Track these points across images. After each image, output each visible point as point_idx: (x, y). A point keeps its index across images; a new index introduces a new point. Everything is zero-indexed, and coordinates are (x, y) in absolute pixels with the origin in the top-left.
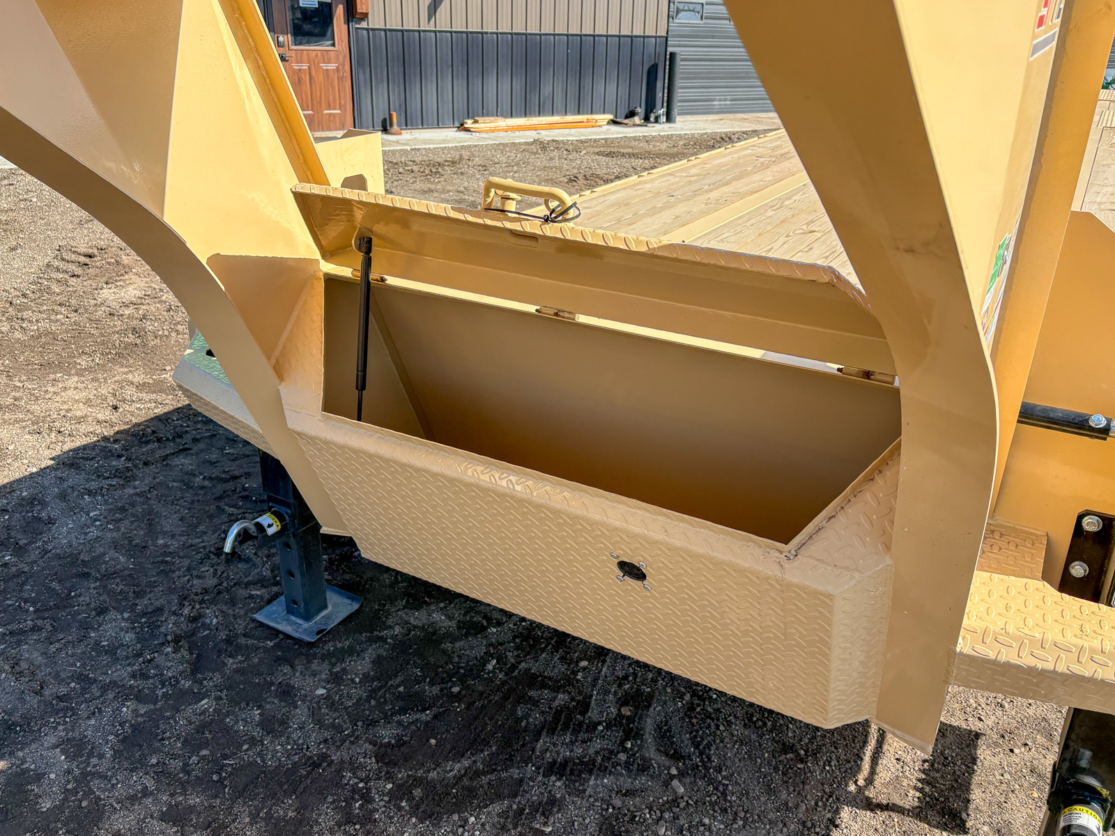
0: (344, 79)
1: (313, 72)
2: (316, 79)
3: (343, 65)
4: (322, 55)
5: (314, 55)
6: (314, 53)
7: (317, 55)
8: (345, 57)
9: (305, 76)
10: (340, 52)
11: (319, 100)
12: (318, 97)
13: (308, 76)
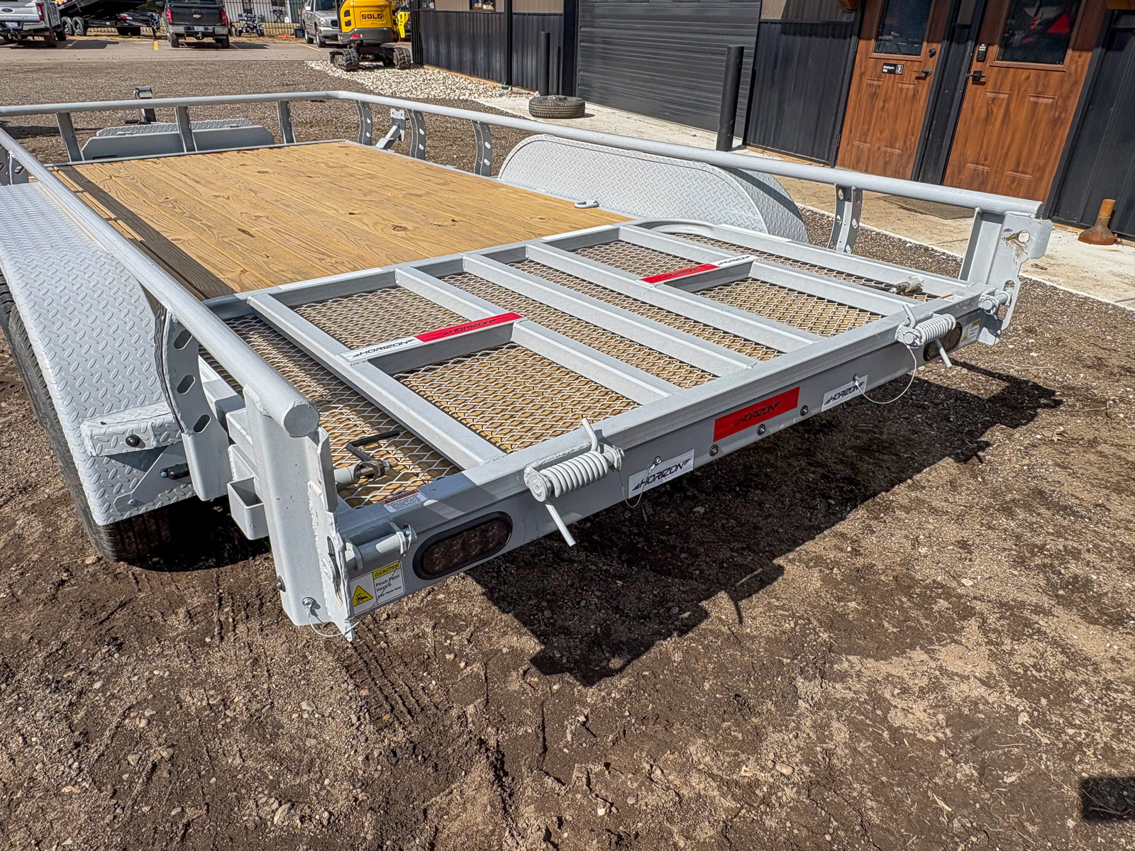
0: (1059, 123)
1: (1012, 106)
2: (1012, 117)
3: (1068, 97)
4: (1038, 76)
5: (1023, 77)
6: (1026, 73)
7: (1028, 78)
8: (1076, 83)
9: (998, 110)
10: (1070, 74)
11: (1005, 151)
12: (1006, 147)
13: (1002, 111)
